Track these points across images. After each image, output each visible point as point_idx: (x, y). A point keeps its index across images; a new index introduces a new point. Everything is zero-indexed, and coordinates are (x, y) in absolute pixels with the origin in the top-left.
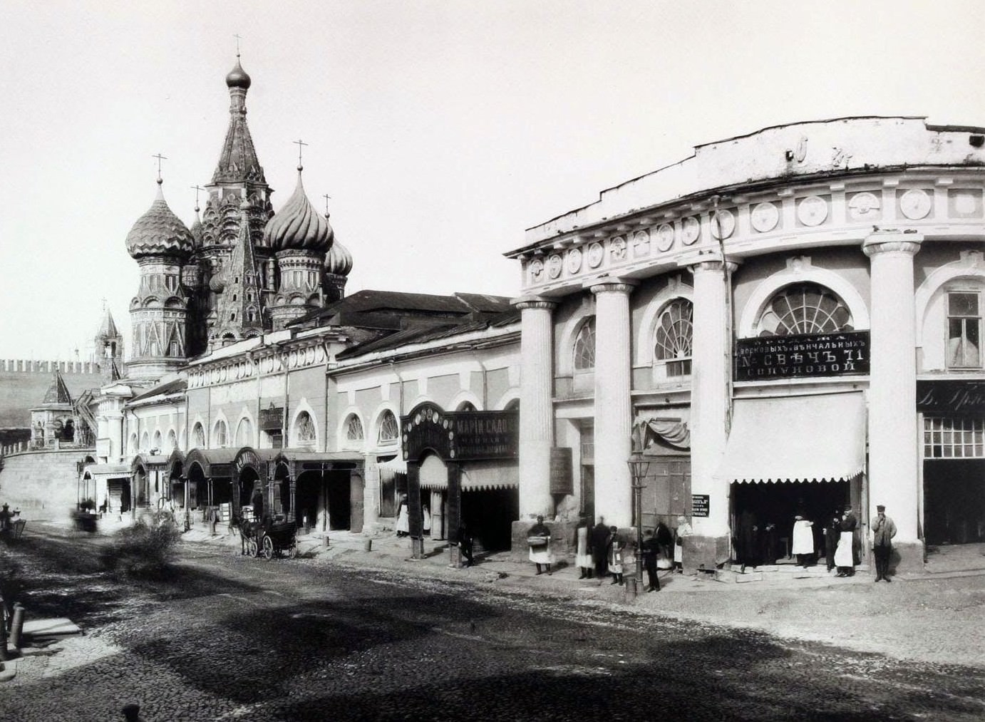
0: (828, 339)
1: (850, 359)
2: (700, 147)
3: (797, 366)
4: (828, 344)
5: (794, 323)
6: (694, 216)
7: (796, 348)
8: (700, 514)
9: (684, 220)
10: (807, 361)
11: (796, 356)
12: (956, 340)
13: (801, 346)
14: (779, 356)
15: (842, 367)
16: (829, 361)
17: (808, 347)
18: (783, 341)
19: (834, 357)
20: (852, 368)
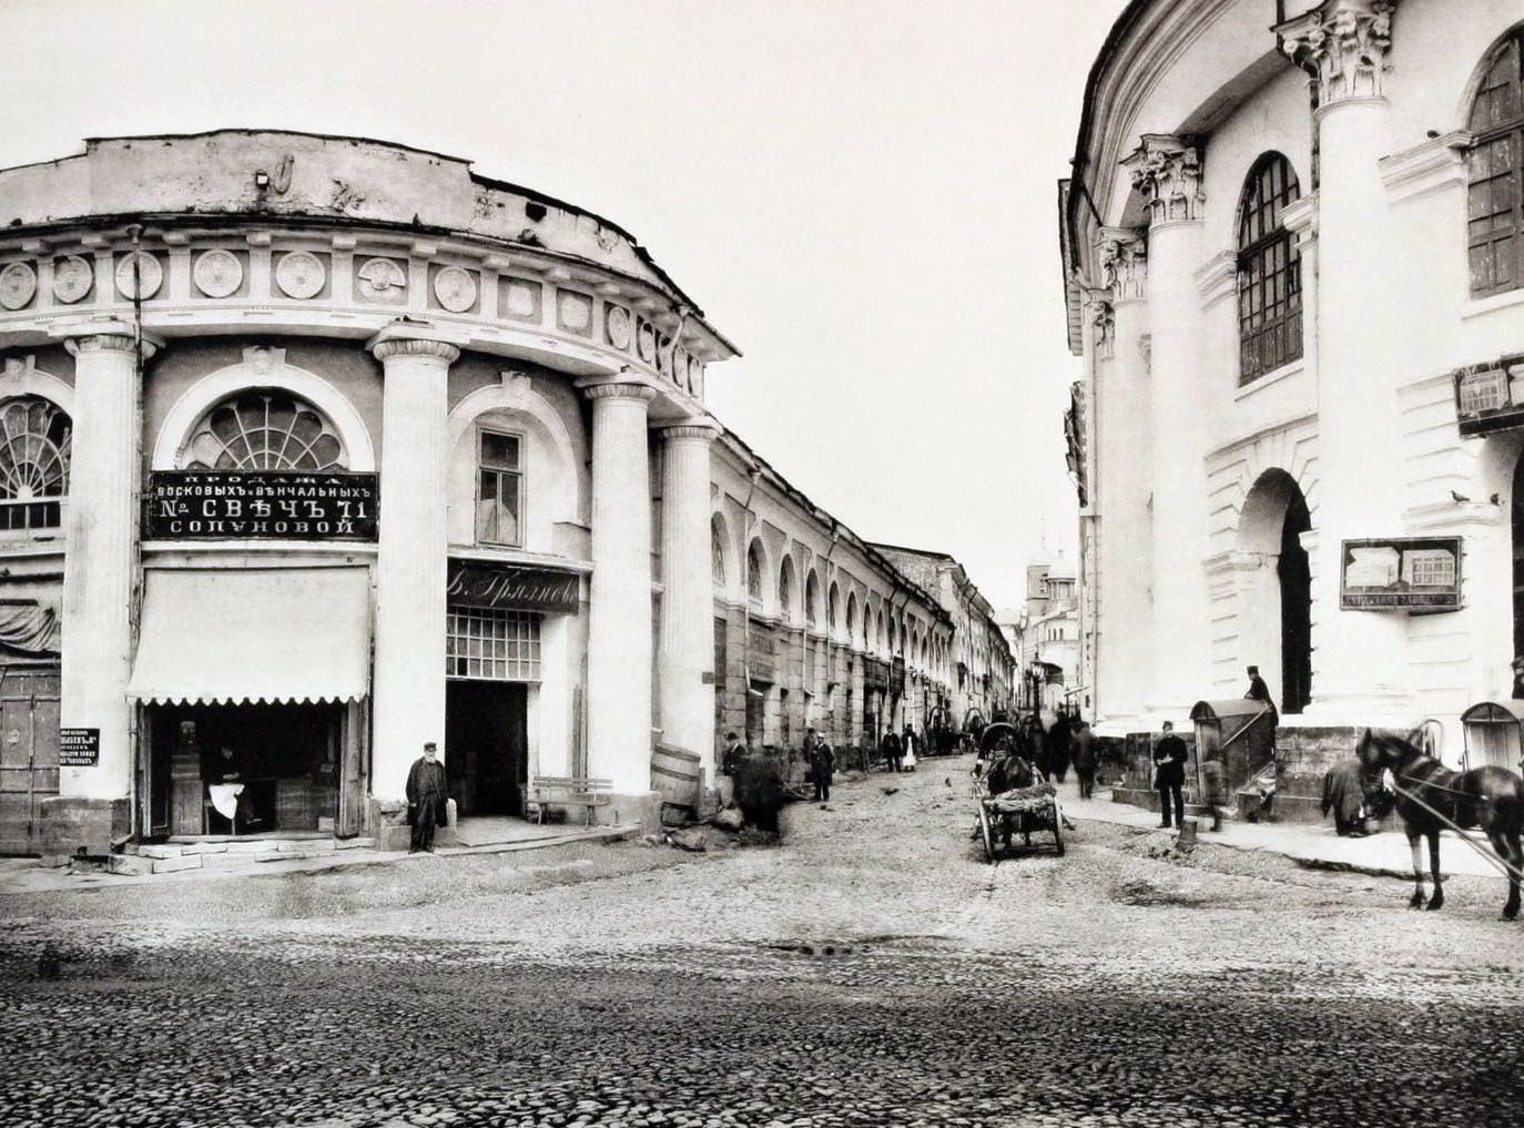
0: (313, 481)
1: (346, 515)
2: (96, 141)
3: (260, 520)
4: (313, 489)
5: (247, 454)
6: (82, 256)
7: (260, 492)
8: (80, 761)
9: (59, 261)
10: (279, 514)
11: (259, 504)
12: (489, 503)
13: (269, 489)
14: (230, 502)
15: (334, 528)
16: (313, 515)
17: (281, 491)
18: (239, 479)
19: (322, 510)
20: (349, 530)
